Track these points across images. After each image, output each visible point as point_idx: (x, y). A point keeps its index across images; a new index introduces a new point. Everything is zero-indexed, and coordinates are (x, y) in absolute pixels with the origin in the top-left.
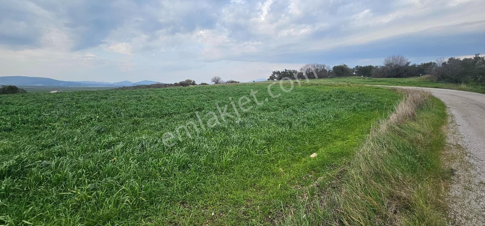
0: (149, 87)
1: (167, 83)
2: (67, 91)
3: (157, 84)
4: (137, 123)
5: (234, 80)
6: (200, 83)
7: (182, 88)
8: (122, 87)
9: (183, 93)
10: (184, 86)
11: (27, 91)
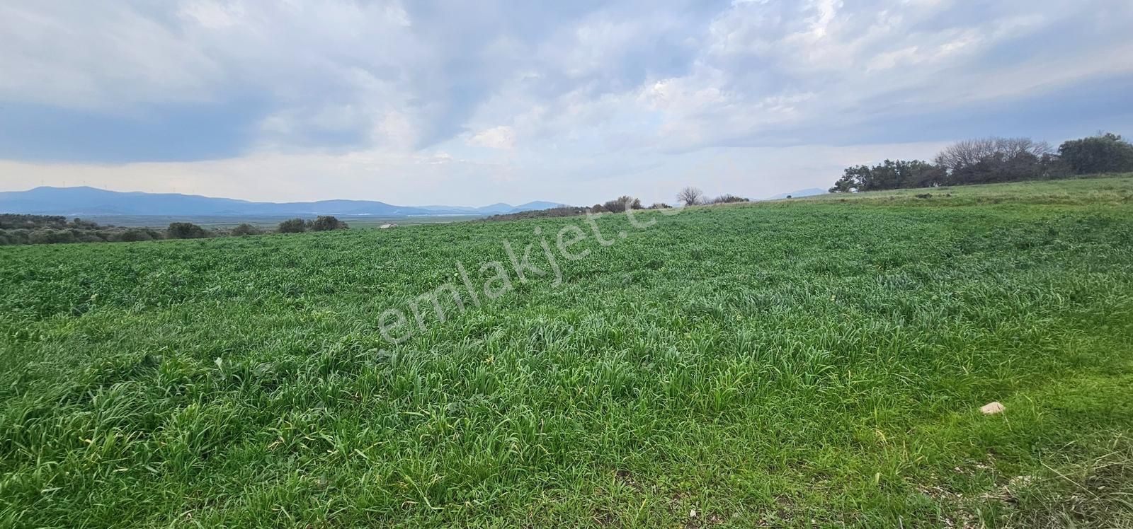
0: (542, 214)
1: (579, 207)
2: (404, 224)
3: (559, 209)
4: (525, 290)
5: (735, 195)
6: (651, 205)
7: (610, 215)
8: (493, 215)
9: (615, 228)
10: (614, 212)
11: (349, 226)
